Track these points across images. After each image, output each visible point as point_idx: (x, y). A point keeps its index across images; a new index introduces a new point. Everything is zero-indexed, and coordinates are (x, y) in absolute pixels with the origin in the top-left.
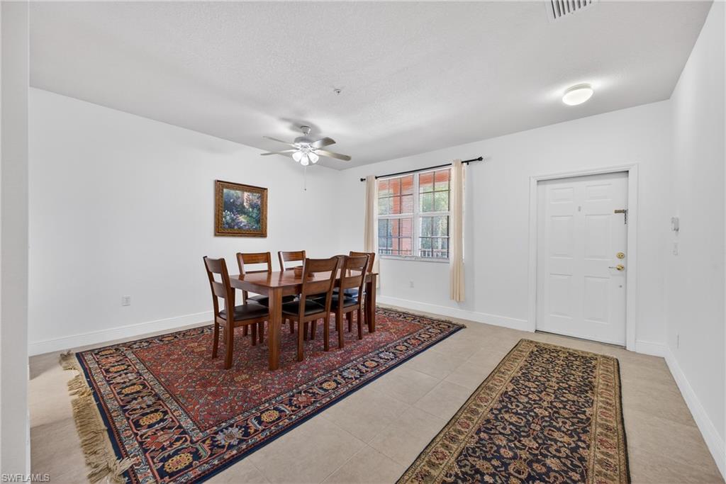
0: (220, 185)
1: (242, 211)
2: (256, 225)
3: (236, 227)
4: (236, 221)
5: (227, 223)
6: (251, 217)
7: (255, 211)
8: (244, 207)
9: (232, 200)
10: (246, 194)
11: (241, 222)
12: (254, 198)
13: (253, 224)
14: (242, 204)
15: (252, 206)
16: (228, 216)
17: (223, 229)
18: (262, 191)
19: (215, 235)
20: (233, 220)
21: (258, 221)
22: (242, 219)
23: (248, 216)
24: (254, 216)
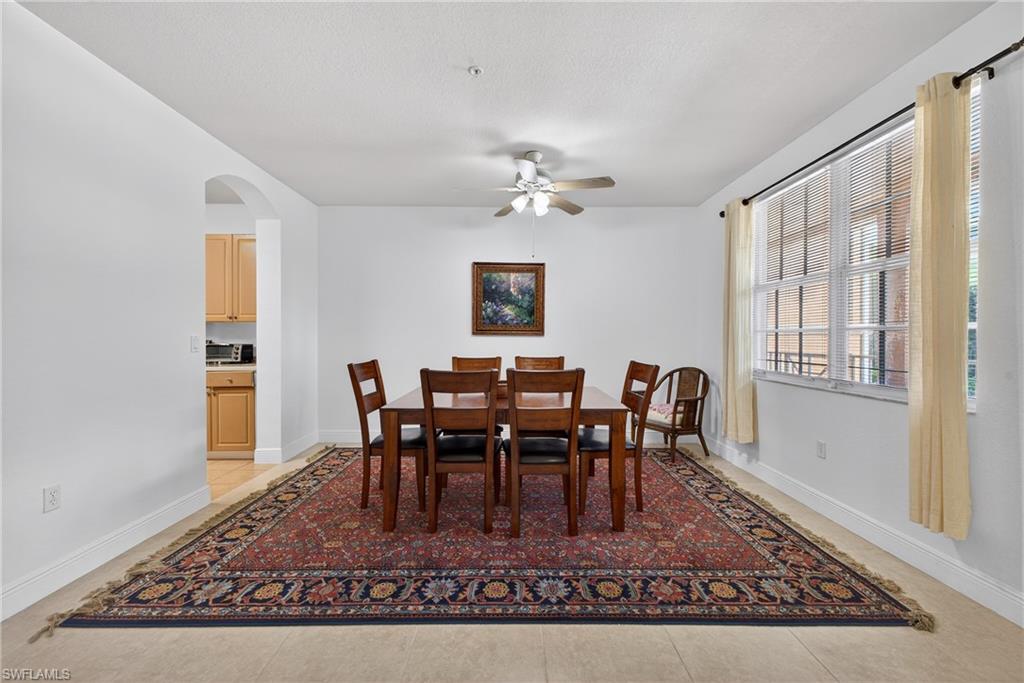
0: (479, 267)
1: (508, 300)
2: (528, 318)
3: (500, 322)
4: (500, 314)
5: (488, 317)
6: (521, 307)
7: (527, 298)
8: (510, 294)
9: (493, 287)
10: (513, 276)
11: (507, 315)
12: (526, 280)
13: (524, 317)
14: (508, 290)
15: (522, 292)
16: (489, 308)
17: (483, 325)
18: (538, 269)
19: (474, 333)
20: (496, 313)
21: (531, 313)
22: (508, 311)
23: (517, 305)
24: (525, 305)
